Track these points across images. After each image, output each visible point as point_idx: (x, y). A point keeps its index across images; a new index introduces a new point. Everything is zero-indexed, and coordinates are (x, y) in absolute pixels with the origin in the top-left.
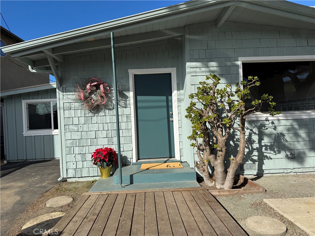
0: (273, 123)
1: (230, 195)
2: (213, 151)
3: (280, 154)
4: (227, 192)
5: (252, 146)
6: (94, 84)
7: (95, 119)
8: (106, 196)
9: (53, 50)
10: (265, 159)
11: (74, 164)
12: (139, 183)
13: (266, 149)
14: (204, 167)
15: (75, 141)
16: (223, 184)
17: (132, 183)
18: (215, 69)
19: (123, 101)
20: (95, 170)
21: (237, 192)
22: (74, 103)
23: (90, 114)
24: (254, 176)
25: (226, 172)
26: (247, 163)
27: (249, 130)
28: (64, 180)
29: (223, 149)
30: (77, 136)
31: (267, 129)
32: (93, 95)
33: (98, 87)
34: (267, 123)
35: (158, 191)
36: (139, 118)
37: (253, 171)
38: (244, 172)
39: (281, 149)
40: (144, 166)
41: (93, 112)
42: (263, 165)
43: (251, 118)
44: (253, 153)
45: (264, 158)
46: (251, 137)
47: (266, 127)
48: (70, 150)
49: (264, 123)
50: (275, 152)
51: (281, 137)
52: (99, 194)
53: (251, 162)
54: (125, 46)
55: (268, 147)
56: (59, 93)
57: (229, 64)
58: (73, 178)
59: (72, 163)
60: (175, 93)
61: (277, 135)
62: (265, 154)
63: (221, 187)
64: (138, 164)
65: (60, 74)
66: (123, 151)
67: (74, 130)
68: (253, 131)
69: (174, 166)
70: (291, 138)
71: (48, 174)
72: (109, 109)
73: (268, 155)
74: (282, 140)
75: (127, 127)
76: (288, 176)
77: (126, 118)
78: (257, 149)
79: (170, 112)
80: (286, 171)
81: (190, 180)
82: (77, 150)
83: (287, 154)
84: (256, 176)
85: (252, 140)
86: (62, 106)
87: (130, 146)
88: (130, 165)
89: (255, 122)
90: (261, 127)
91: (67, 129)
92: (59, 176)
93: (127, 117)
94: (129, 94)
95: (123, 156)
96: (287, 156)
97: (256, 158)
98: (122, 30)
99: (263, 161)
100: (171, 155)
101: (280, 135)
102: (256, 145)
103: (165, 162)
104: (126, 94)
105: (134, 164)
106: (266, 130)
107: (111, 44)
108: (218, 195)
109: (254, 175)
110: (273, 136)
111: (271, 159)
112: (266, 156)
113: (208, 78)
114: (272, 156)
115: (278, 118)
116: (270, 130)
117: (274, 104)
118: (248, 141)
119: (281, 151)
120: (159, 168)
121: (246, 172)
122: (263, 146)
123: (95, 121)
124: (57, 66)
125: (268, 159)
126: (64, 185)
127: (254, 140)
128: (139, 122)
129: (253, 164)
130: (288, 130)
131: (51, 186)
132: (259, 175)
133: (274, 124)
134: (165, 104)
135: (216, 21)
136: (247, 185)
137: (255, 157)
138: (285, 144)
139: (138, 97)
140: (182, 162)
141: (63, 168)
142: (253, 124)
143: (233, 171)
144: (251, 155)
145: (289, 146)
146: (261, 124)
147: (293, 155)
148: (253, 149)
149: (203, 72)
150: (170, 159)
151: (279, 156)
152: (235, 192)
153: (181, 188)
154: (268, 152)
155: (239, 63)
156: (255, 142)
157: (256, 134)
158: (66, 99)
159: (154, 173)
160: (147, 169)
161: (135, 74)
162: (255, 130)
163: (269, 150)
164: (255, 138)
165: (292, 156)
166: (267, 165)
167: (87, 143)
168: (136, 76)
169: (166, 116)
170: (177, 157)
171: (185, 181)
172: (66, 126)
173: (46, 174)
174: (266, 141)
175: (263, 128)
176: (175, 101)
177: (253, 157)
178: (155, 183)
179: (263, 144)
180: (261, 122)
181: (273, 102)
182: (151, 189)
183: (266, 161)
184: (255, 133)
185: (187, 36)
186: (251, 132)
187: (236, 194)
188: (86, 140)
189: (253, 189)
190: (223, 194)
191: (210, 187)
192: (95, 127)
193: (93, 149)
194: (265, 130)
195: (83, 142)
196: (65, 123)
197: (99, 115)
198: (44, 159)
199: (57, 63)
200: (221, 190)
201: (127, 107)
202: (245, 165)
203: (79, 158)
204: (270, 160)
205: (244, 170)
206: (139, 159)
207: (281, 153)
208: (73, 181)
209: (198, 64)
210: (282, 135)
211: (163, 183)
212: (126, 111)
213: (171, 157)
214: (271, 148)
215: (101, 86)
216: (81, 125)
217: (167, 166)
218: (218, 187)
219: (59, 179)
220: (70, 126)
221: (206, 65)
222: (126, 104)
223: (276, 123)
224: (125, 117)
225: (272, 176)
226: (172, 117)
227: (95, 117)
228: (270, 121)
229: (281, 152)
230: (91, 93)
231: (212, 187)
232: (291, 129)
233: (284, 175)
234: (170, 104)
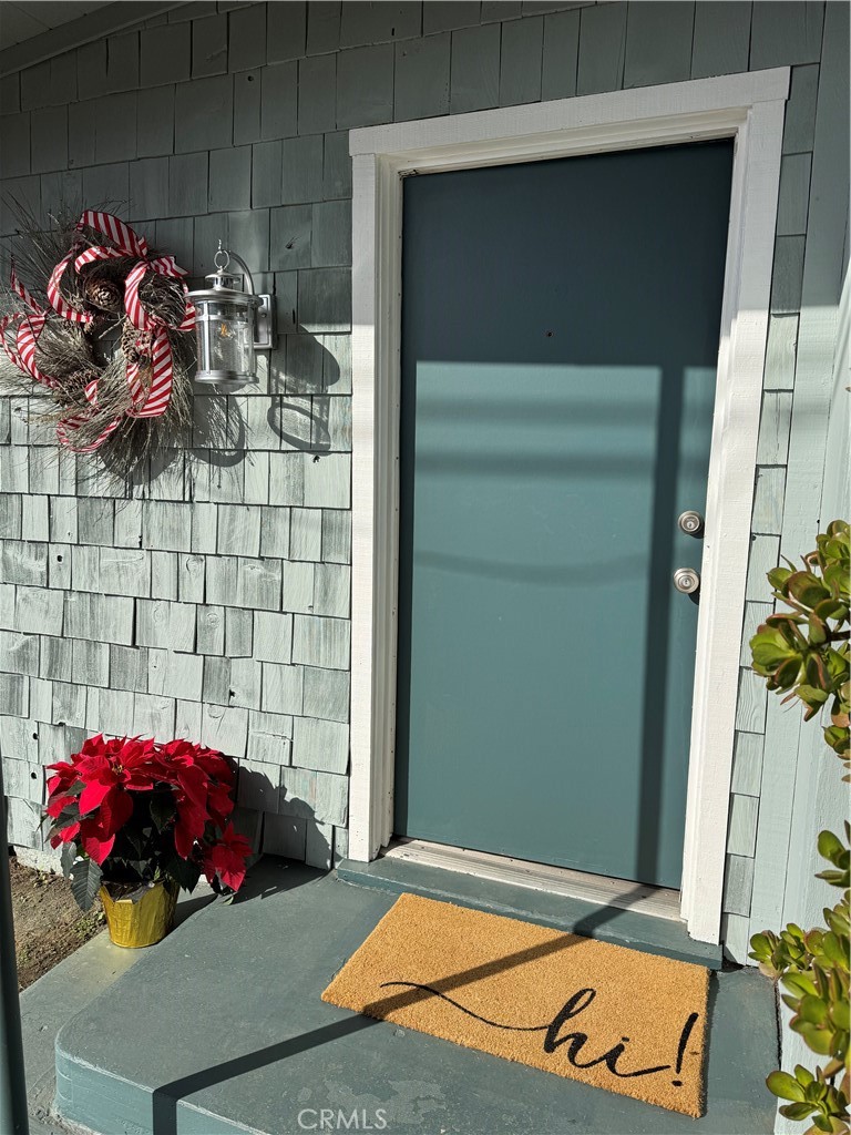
11: (33, 775)
15: (33, 642)
19: (304, 403)
23: (108, 484)
30: (42, 615)
33: (112, 287)
36: (420, 543)
41: (117, 466)
59: (26, 770)
66: (292, 767)
67: (30, 573)
72: (216, 459)
75: (324, 602)
77: (315, 536)
79: (684, 516)
82: (44, 699)
87: (331, 742)
88: (326, 871)
93: (325, 526)
94: (349, 345)
95: (289, 797)
103: (584, 930)
104: (327, 343)
105: (351, 875)
123: (130, 530)
128: (419, 572)
134: (643, 440)
139: (423, 369)
150: (633, 897)
161: (409, 167)
167: (89, 667)
169: (639, 542)
176: (735, 417)
188: (88, 650)
192: (134, 574)
195: (74, 661)
197: (155, 496)
201: (326, 452)
203: (56, 746)
206: (398, 838)
212: (323, 478)
213: (646, 885)
216: (61, 551)
222: (321, 425)
224: (309, 522)
226: (696, 564)
234: (689, 441)
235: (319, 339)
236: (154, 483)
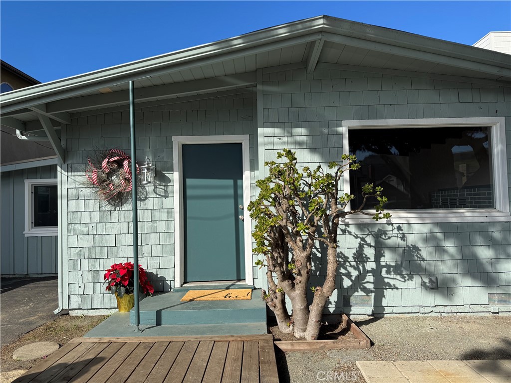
0: (399, 228)
1: (311, 351)
2: (288, 276)
3: (412, 280)
4: (305, 345)
5: (364, 267)
6: (114, 159)
7: (115, 214)
9: (48, 107)
10: (386, 289)
11: (80, 287)
12: (170, 324)
13: (388, 272)
14: (275, 300)
15: (83, 250)
16: (304, 330)
17: (159, 323)
18: (303, 139)
19: (163, 187)
20: (111, 299)
21: (322, 345)
22: (83, 190)
23: (109, 208)
24: (368, 317)
26: (356, 293)
27: (359, 240)
28: (65, 313)
30: (86, 242)
31: (389, 238)
32: (115, 177)
33: (120, 164)
34: (390, 228)
35: (192, 340)
36: (188, 215)
37: (366, 308)
38: (351, 310)
39: (413, 272)
40: (190, 295)
41: (113, 203)
42: (383, 298)
43: (362, 220)
44: (365, 278)
45: (384, 287)
46: (363, 250)
47: (389, 235)
48: (75, 265)
49: (383, 228)
50: (403, 277)
51: (413, 252)
53: (363, 293)
54: (168, 100)
55: (392, 269)
56: (61, 173)
57: (326, 131)
58: (78, 310)
59: (77, 286)
60: (247, 174)
61: (407, 248)
62: (386, 280)
63: (302, 334)
64: (183, 290)
65: (63, 143)
66: (160, 269)
67: (83, 231)
68: (366, 242)
69: (236, 297)
70: (430, 254)
71: (48, 301)
73: (392, 282)
74: (416, 257)
75: (168, 229)
76: (424, 319)
77: (165, 215)
78: (373, 271)
79: (240, 206)
80: (422, 310)
81: (256, 322)
82: (86, 264)
83: (424, 282)
84: (372, 317)
85: (364, 256)
86: (65, 192)
87: (170, 260)
88: (169, 292)
89: (370, 227)
90: (379, 236)
91: (71, 230)
92: (57, 307)
93: (168, 213)
94: (173, 176)
95: (159, 276)
96: (424, 285)
97: (370, 286)
98: (148, 78)
99: (384, 292)
100: (240, 278)
101: (411, 248)
102: (371, 265)
103: (228, 288)
104: (168, 175)
105: (176, 291)
106: (389, 240)
107: (129, 99)
108: (291, 350)
109: (369, 315)
110: (401, 250)
111: (397, 288)
112: (389, 284)
113: (280, 156)
114: (398, 284)
115: (407, 221)
116: (394, 241)
117: (385, 199)
118: (357, 258)
119: (414, 276)
120: (211, 299)
121: (354, 310)
122: (384, 266)
123: (115, 218)
124: (58, 132)
125: (392, 289)
126: (63, 322)
127: (368, 256)
128: (188, 221)
129: (366, 297)
130: (426, 240)
131: (41, 322)
132: (376, 315)
133: (402, 230)
134: (231, 192)
135: (304, 62)
137: (369, 284)
138: (420, 264)
139: (187, 180)
140: (255, 289)
141: (62, 293)
142: (366, 229)
143: (317, 309)
144: (363, 282)
145: (427, 267)
146: (379, 229)
147: (434, 283)
148: (366, 272)
149: (284, 143)
150: (237, 282)
151: (410, 284)
152: (318, 346)
153: (232, 336)
154: (392, 277)
155: (344, 130)
156: (369, 259)
157: (371, 246)
158: (71, 184)
159: (197, 308)
160: (191, 300)
161: (184, 143)
162: (370, 240)
163: (392, 273)
164: (369, 252)
165: (432, 285)
166: (390, 299)
167: (101, 253)
168: (185, 147)
169: (233, 211)
170: (249, 281)
171: (248, 323)
172: (70, 226)
174: (388, 258)
175: (383, 237)
176: (247, 188)
177: (365, 285)
178: (197, 325)
179: (383, 263)
180: (379, 227)
182: (184, 336)
183: (388, 292)
184: (369, 245)
185: (260, 87)
186: (363, 243)
187: (321, 348)
188: (101, 249)
189: (350, 342)
190: (298, 348)
191: (285, 335)
192: (116, 228)
193: (109, 263)
194: (387, 239)
195: (96, 253)
196: (69, 220)
197: (123, 209)
199: (60, 126)
200: (301, 341)
201: (168, 197)
202: (352, 298)
203: (89, 277)
204: (395, 290)
205: (351, 306)
206: (185, 282)
207: (414, 280)
208: (78, 315)
209: (277, 131)
210: (416, 249)
211: (211, 325)
212: (167, 203)
213: (239, 280)
214: (397, 270)
215: (126, 163)
216: (93, 225)
217: (225, 297)
218: (297, 335)
219: (56, 311)
220: (77, 226)
221: (288, 132)
222: (166, 192)
223: (405, 228)
224: (164, 212)
225: (398, 318)
226: (243, 214)
227: (117, 212)
228: (396, 226)
229: (413, 278)
230: (109, 175)
231: (289, 334)
232: (430, 239)
233: (419, 316)
234: (239, 192)
235: (166, 175)
236: (123, 206)
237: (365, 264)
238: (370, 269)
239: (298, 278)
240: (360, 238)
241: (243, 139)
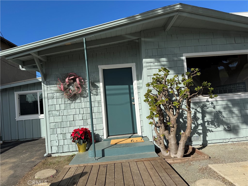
0: (212, 103)
1: (182, 162)
2: (167, 128)
3: (219, 127)
4: (180, 160)
6: (72, 78)
7: (73, 105)
8: (83, 168)
10: (208, 132)
11: (56, 142)
12: (109, 156)
13: (208, 124)
14: (160, 140)
15: (57, 123)
16: (176, 154)
17: (103, 156)
18: (165, 63)
19: (95, 91)
20: (74, 147)
21: (187, 159)
22: (56, 94)
23: (69, 102)
24: (200, 146)
25: (178, 144)
26: (194, 135)
27: (194, 110)
28: (49, 156)
29: (174, 126)
30: (58, 119)
31: (208, 108)
32: (71, 86)
33: (74, 80)
34: (208, 103)
35: (125, 162)
36: (108, 103)
37: (199, 142)
38: (192, 143)
39: (220, 123)
40: (113, 142)
41: (71, 99)
42: (207, 137)
43: (195, 100)
44: (198, 128)
45: (207, 131)
46: (196, 115)
47: (207, 107)
48: (53, 131)
49: (205, 103)
50: (215, 126)
51: (219, 114)
52: (78, 166)
53: (197, 135)
54: (95, 48)
55: (210, 123)
56: (44, 86)
57: (176, 59)
58: (56, 154)
59: (55, 141)
60: (135, 83)
61: (216, 112)
62: (208, 128)
63: (175, 156)
64: (108, 140)
65: (44, 71)
66: (96, 130)
67: (56, 114)
68: (197, 110)
69: (137, 141)
70: (227, 114)
71: (36, 151)
72: (84, 97)
73: (210, 129)
74: (220, 116)
75: (99, 111)
76: (226, 145)
78: (201, 124)
79: (132, 98)
80: (224, 141)
81: (150, 152)
82: (59, 131)
83: (225, 128)
84: (202, 146)
85: (197, 117)
86: (46, 96)
87: (101, 126)
88: (101, 141)
89: (199, 103)
90: (203, 107)
91: (50, 114)
92: (45, 152)
93: (98, 103)
94: (100, 85)
95: (96, 134)
96: (225, 129)
98: (93, 36)
99: (207, 134)
100: (134, 132)
101: (218, 112)
102: (200, 122)
103: (130, 137)
104: (97, 84)
105: (105, 140)
106: (208, 109)
107: (84, 47)
108: (173, 163)
109: (200, 145)
110: (213, 114)
111: (213, 132)
113: (160, 71)
114: (213, 129)
115: (216, 99)
116: (210, 109)
117: (212, 89)
118: (194, 118)
119: (220, 125)
120: (125, 143)
121: (194, 143)
122: (206, 122)
123: (72, 107)
124: (41, 65)
125: (211, 132)
126: (49, 160)
127: (199, 117)
128: (108, 106)
129: (199, 137)
130: (225, 108)
131: (38, 161)
132: (204, 145)
133: (213, 104)
134: (128, 91)
135: (164, 27)
136: (195, 153)
137: (200, 130)
138: (222, 120)
139: (106, 86)
140: (143, 137)
141: (48, 145)
142: (197, 105)
143: (183, 143)
144: (197, 130)
145: (226, 121)
146: (203, 104)
147: (230, 128)
148: (198, 125)
149: (156, 66)
150: (133, 135)
151: (218, 129)
152: (186, 160)
153: (143, 159)
154: (210, 126)
155: (184, 58)
156: (199, 118)
157: (200, 112)
158: (49, 91)
159: (121, 147)
160: (115, 144)
161: (104, 69)
162: (199, 109)
163: (210, 125)
164: (199, 115)
165: (229, 129)
166: (210, 137)
167: (66, 125)
168: (104, 71)
169: (129, 100)
170: (139, 133)
171: (146, 153)
172: (50, 112)
173: (34, 151)
174: (208, 118)
175: (205, 108)
176: (135, 88)
177: (198, 131)
178: (122, 155)
179: (206, 120)
180: (203, 103)
181: (211, 88)
182: (119, 160)
183: (209, 134)
185: (143, 39)
187: (187, 161)
188: (66, 123)
189: (200, 157)
190: (176, 162)
191: (166, 157)
192: (73, 111)
193: (72, 130)
194: (207, 109)
195: (64, 124)
196: (49, 109)
197: (76, 102)
198: (33, 138)
199: (42, 62)
200: (175, 159)
201: (98, 95)
202: (192, 138)
203: (61, 137)
204: (212, 132)
205: (192, 142)
206: (108, 136)
207: (220, 127)
208: (56, 156)
209: (152, 60)
210: (220, 112)
211: (129, 155)
212: (98, 98)
213: (134, 133)
214: (212, 123)
215: (77, 79)
216: (62, 111)
217: (131, 141)
218: (172, 156)
219: (45, 155)
220: (53, 112)
221: (158, 60)
222: (97, 92)
223: (215, 103)
224: (96, 103)
225: (214, 146)
226: (134, 102)
227: (73, 104)
228: (210, 102)
229: (220, 126)
230: (69, 85)
231: (168, 156)
232: (226, 108)
233: (224, 144)
234: (132, 91)
235: (96, 84)
236: (76, 101)
237: (198, 121)
238: (200, 123)
239: (172, 129)
240: (195, 109)
241: (133, 66)
